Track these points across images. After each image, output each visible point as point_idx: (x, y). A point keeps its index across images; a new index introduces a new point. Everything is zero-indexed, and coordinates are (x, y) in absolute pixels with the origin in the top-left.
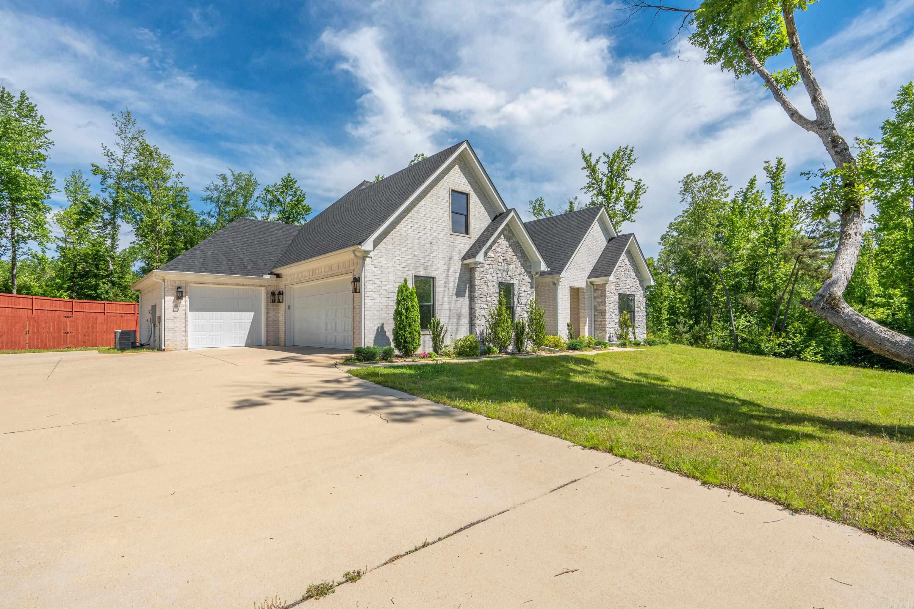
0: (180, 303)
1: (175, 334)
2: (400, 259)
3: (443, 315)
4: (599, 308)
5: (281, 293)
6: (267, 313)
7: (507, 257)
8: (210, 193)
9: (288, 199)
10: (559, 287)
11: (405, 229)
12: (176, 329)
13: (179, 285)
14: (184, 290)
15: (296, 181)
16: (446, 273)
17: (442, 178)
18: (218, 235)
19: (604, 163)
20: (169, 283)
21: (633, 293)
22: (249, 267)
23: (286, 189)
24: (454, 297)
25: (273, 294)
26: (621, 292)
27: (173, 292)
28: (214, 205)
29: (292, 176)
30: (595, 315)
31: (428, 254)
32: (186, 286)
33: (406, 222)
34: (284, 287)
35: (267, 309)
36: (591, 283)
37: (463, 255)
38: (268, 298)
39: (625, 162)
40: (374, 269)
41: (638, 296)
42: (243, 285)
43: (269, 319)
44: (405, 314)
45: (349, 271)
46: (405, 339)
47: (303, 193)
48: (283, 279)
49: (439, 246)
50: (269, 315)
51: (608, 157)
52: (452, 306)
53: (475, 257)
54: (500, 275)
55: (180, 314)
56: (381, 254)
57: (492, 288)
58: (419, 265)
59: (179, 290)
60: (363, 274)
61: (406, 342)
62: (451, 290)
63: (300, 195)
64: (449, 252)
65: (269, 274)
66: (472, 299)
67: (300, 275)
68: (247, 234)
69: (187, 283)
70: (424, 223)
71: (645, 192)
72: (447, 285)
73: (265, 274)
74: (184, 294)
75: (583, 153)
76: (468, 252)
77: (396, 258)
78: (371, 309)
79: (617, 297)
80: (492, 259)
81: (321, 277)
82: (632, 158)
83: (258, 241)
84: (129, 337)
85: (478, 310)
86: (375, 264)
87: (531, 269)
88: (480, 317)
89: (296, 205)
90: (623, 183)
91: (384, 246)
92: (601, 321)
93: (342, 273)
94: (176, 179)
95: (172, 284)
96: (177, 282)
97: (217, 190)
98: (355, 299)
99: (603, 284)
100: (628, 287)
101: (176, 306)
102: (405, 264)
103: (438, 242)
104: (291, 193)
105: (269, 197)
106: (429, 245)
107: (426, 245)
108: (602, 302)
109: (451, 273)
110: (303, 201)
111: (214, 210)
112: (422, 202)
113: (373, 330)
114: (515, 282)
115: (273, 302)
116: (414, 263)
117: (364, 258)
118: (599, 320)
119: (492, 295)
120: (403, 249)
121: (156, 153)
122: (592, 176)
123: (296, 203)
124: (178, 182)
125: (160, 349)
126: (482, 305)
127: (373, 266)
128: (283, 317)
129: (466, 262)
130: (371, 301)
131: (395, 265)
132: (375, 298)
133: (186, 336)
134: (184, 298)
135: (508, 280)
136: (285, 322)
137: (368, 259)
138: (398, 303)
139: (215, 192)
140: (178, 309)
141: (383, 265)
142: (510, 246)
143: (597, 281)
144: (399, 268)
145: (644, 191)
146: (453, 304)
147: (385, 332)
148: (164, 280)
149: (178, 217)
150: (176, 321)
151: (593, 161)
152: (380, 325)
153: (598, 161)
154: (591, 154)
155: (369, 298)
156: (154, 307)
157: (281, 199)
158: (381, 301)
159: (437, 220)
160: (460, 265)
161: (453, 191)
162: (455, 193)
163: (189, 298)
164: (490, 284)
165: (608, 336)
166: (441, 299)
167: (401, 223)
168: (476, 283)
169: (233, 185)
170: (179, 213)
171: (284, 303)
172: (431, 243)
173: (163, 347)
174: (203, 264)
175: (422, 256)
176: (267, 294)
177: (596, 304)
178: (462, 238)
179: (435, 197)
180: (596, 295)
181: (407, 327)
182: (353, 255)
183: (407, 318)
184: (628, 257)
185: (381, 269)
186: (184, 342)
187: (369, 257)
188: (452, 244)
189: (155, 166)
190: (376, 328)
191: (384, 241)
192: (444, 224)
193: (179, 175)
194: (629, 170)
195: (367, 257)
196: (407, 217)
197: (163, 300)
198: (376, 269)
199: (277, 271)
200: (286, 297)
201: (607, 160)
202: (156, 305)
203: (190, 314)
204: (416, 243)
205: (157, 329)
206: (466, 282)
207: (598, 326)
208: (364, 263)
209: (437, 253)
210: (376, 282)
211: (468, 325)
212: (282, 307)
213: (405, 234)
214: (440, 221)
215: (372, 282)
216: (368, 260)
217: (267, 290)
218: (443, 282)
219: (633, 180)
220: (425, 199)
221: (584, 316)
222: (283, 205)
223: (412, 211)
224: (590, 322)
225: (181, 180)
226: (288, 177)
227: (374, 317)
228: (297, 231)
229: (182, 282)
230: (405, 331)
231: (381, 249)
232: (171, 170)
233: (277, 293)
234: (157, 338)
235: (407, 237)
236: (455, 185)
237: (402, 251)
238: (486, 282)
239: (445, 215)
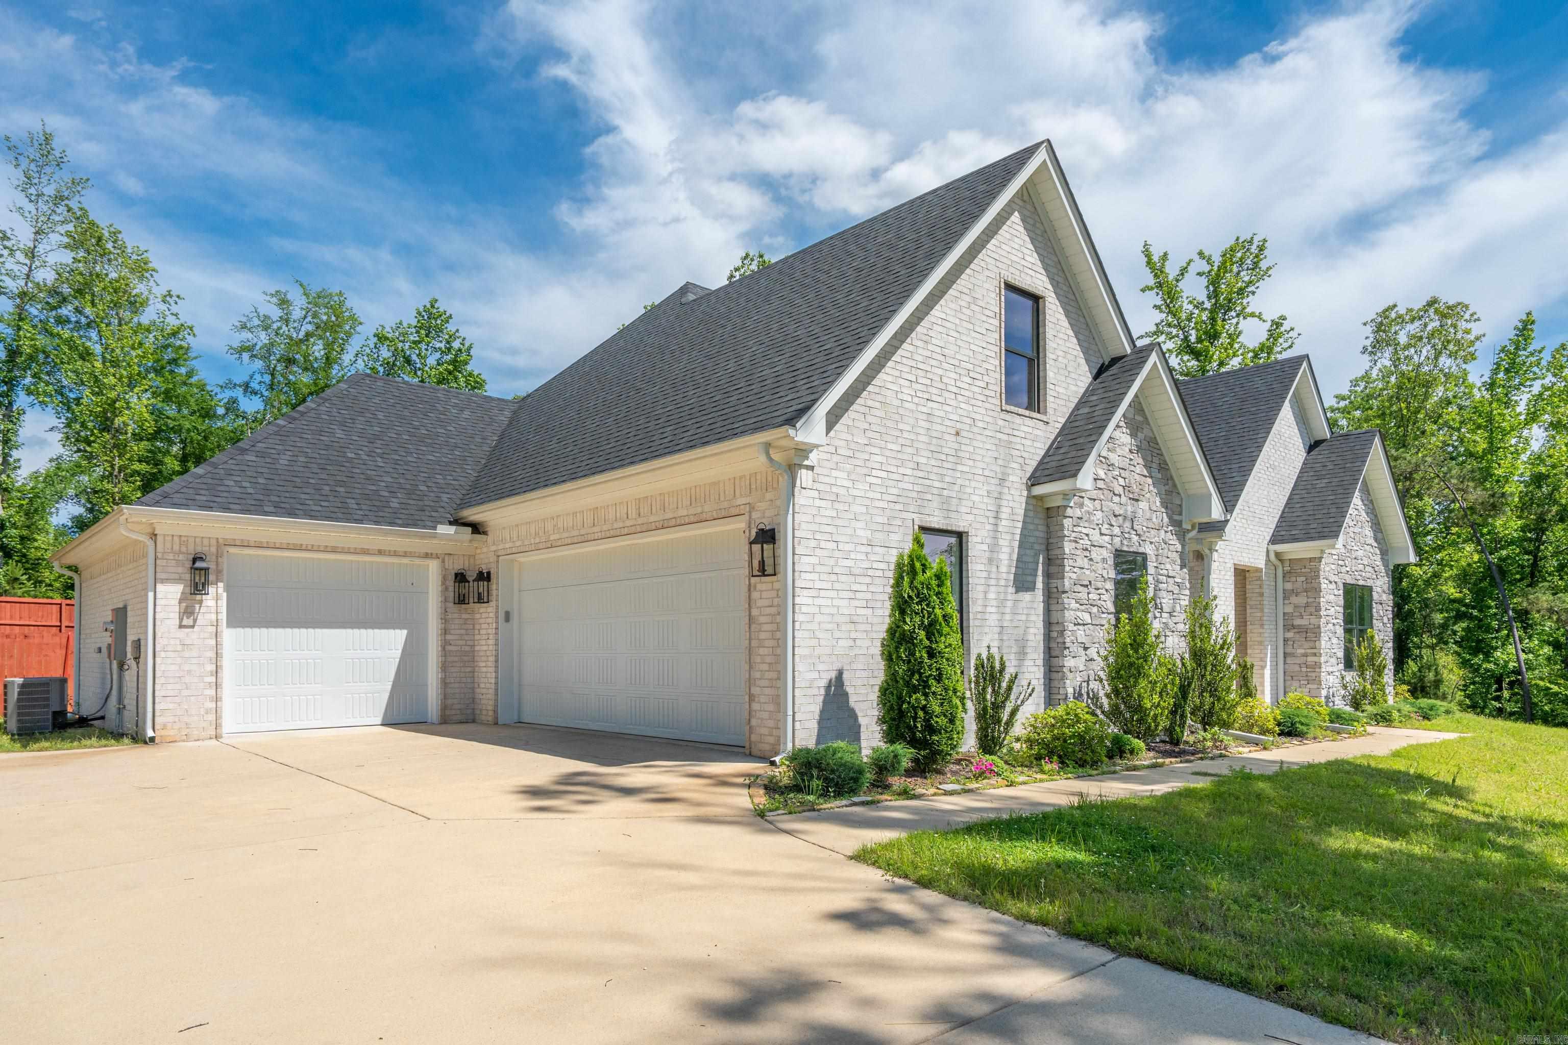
0: (201, 602)
1: (185, 693)
2: (884, 475)
4: (1298, 622)
5: (484, 577)
6: (445, 631)
7: (1133, 481)
8: (250, 336)
9: (432, 361)
10: (1214, 566)
11: (895, 387)
12: (187, 679)
13: (199, 549)
14: (212, 566)
15: (450, 317)
16: (992, 520)
17: (984, 247)
18: (303, 414)
19: (1198, 274)
20: (168, 545)
21: (1369, 583)
22: (394, 504)
23: (427, 336)
24: (1011, 590)
25: (460, 578)
26: (1350, 581)
27: (180, 570)
28: (259, 364)
29: (442, 306)
30: (1286, 640)
31: (950, 466)
32: (218, 555)
33: (899, 367)
34: (493, 559)
35: (445, 619)
36: (1278, 555)
37: (1030, 470)
38: (446, 589)
39: (1245, 276)
40: (818, 503)
41: (1379, 590)
42: (380, 552)
43: (449, 648)
44: (927, 643)
45: (734, 511)
46: (927, 721)
47: (467, 345)
48: (490, 538)
49: (975, 443)
50: (448, 637)
51: (1209, 261)
52: (1006, 617)
53: (1075, 475)
54: (1117, 531)
55: (199, 636)
56: (836, 458)
57: (1100, 565)
58: (929, 497)
59: (199, 564)
60: (790, 517)
61: (931, 729)
62: (1003, 569)
63: (460, 350)
64: (1000, 462)
65: (451, 523)
66: (1052, 597)
67: (549, 526)
68: (380, 415)
69: (223, 545)
70: (940, 372)
71: (1290, 347)
72: (995, 555)
73: (441, 523)
74: (212, 577)
75: (1147, 254)
76: (1041, 463)
77: (874, 473)
78: (809, 626)
79: (1341, 592)
81: (626, 531)
82: (1263, 265)
83: (412, 435)
84: (47, 699)
85: (1071, 627)
86: (821, 487)
87: (1181, 514)
88: (1074, 648)
89: (450, 373)
90: (1238, 323)
91: (844, 436)
92: (1305, 655)
93: (704, 516)
94: (163, 307)
95: (176, 547)
96: (191, 540)
97: (266, 328)
98: (755, 595)
99: (1311, 560)
100: (1361, 567)
101: (188, 612)
102: (895, 491)
103: (975, 430)
104: (438, 345)
105: (385, 353)
106: (953, 438)
107: (947, 437)
108: (1307, 605)
109: (1004, 523)
110: (467, 364)
111: (258, 377)
112: (936, 312)
113: (815, 691)
114: (1149, 550)
115: (461, 600)
116: (916, 488)
117: (792, 469)
118: (1300, 651)
119: (1099, 585)
120: (890, 446)
121: (114, 242)
122: (1168, 306)
123: (451, 367)
124: (167, 313)
125: (139, 738)
126: (1079, 614)
127: (816, 494)
128: (491, 642)
129: (1039, 490)
130: (810, 601)
131: (871, 494)
132: (822, 593)
133: (217, 699)
134: (212, 590)
135: (1133, 544)
136: (497, 656)
137: (804, 471)
138: (902, 606)
139: (263, 335)
140: (195, 621)
141: (842, 491)
142: (1139, 449)
143: (1295, 550)
144: (881, 504)
145: (1290, 343)
146: (1008, 610)
147: (846, 694)
148: (155, 536)
149: (168, 396)
150: (187, 654)
151: (1172, 271)
152: (833, 675)
153: (1183, 271)
154: (1166, 254)
155: (805, 592)
156: (121, 614)
157: (414, 357)
158: (836, 602)
159: (971, 367)
160: (1024, 500)
161: (1010, 287)
162: (1011, 293)
163: (227, 589)
164: (1096, 554)
165: (1324, 693)
166: (981, 596)
167: (887, 369)
168: (1067, 551)
169: (305, 317)
170: (171, 386)
171: (493, 604)
172: (957, 434)
173: (150, 733)
174: (267, 491)
175: (935, 470)
176: (444, 578)
177: (1289, 609)
178: (1028, 421)
179: (967, 298)
180: (1289, 586)
181: (932, 682)
182: (763, 458)
183: (931, 654)
185: (836, 505)
186: (212, 717)
187: (807, 467)
188: (1005, 437)
189: (113, 275)
190: (823, 683)
193: (171, 296)
194: (1253, 293)
195: (801, 466)
196: (900, 352)
197: (151, 595)
198: (823, 504)
199: (473, 514)
200: (499, 587)
201: (1207, 268)
202: (125, 608)
203: (229, 636)
204: (922, 431)
205: (129, 676)
206: (1037, 547)
207: (1297, 668)
208: (794, 486)
209: (971, 463)
210: (823, 544)
211: (1042, 669)
212: (486, 615)
213: (897, 403)
214: (978, 369)
215: (813, 543)
216: (804, 476)
217: (444, 569)
218: (985, 547)
219: (1264, 317)
220: (942, 302)
221: (1260, 643)
222: (419, 373)
223: (913, 335)
224: (1275, 656)
225: (174, 309)
226: (433, 306)
227: (818, 651)
228: (507, 413)
229: (206, 542)
230: (926, 695)
232: (152, 284)
233: (471, 576)
234: (130, 701)
235: (901, 411)
236: (1012, 270)
237: (888, 453)
238: (1087, 549)
239: (988, 353)
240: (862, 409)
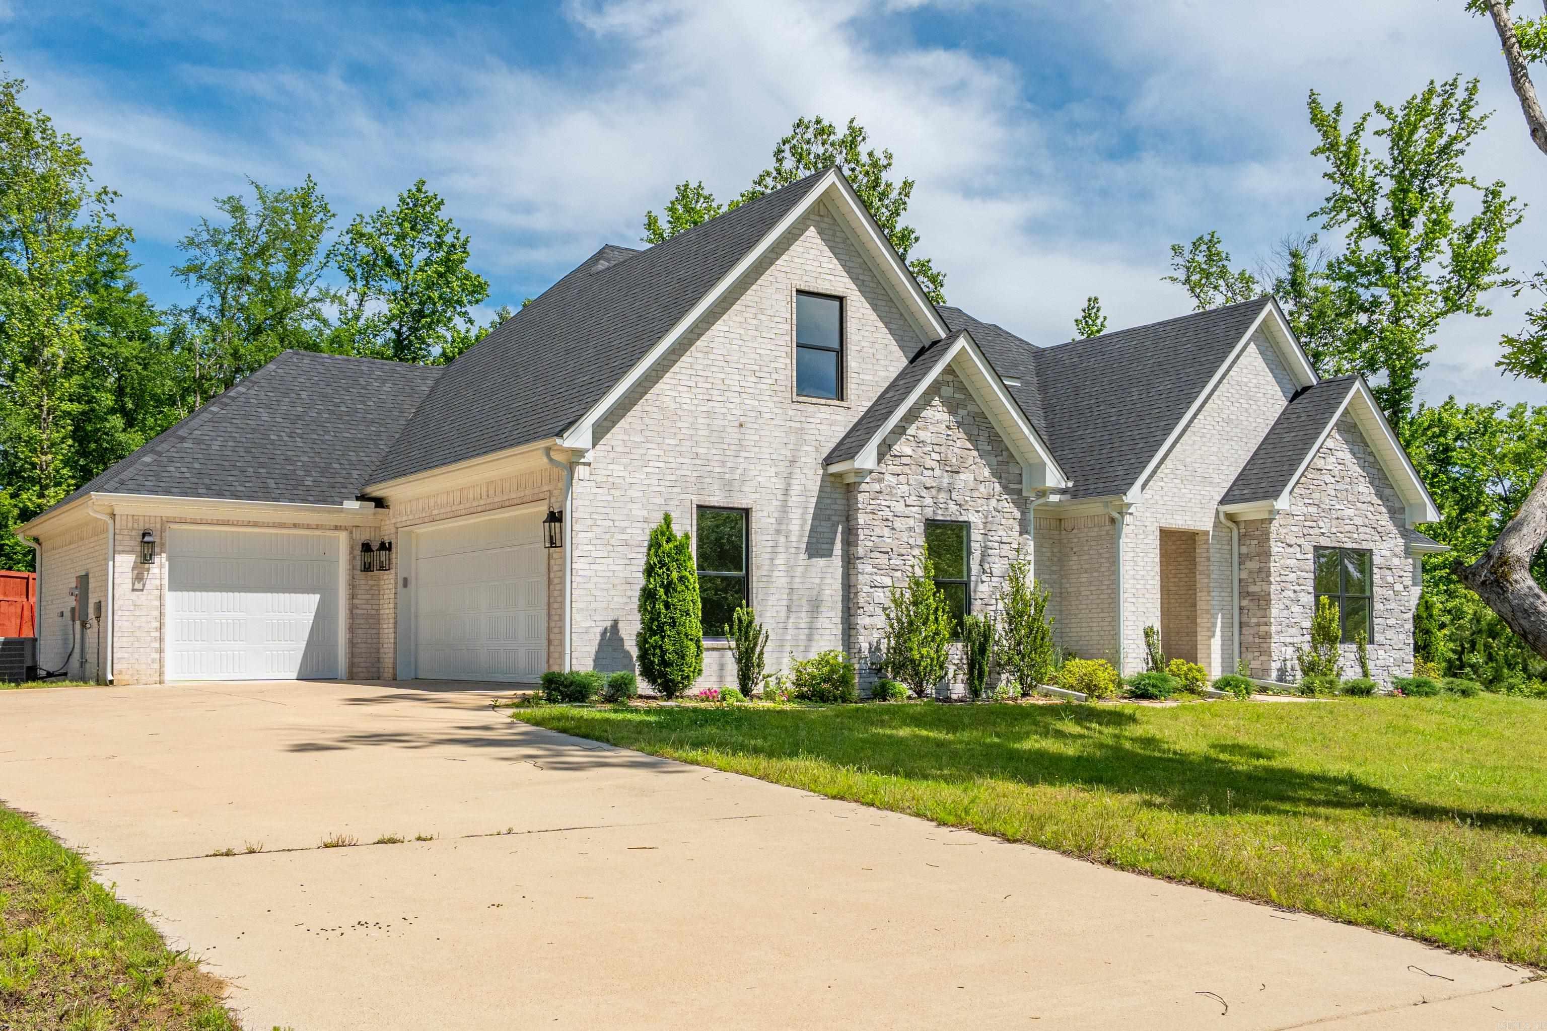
0: (148, 570)
1: (137, 645)
2: (661, 465)
3: (770, 603)
4: (1252, 589)
5: (386, 547)
6: (353, 596)
7: (950, 456)
8: (197, 252)
9: (420, 257)
10: (1126, 530)
11: (673, 394)
12: (138, 634)
13: (147, 526)
14: (157, 540)
15: (442, 202)
16: (780, 497)
17: (772, 264)
19: (1376, 133)
20: (124, 523)
21: (1365, 545)
22: (309, 482)
23: (413, 227)
24: (803, 556)
25: (366, 547)
26: (1324, 542)
27: (133, 543)
28: (207, 286)
29: (430, 188)
30: (1241, 609)
31: (732, 453)
32: (162, 531)
33: (677, 376)
34: (393, 530)
35: (352, 586)
36: (1230, 517)
37: (826, 452)
38: (354, 558)
39: (1451, 129)
40: (595, 491)
41: (1387, 553)
42: (295, 526)
43: (355, 611)
44: (664, 597)
45: (541, 496)
46: (662, 657)
47: (462, 238)
48: (391, 511)
49: (762, 432)
50: (355, 601)
51: (1390, 115)
52: (797, 580)
53: (852, 458)
54: (928, 501)
55: (148, 598)
56: (612, 455)
57: (906, 534)
58: (709, 480)
59: (147, 539)
60: (569, 503)
61: (665, 663)
62: (794, 539)
63: (453, 246)
64: (791, 446)
65: (358, 499)
66: (849, 561)
67: (432, 503)
69: (166, 522)
70: (722, 376)
71: (1518, 221)
72: (784, 527)
73: (348, 499)
74: (157, 549)
75: (1314, 104)
76: (841, 443)
77: (651, 464)
78: (586, 586)
79: (1310, 556)
80: (905, 460)
81: (480, 509)
82: (1474, 114)
84: (22, 655)
85: (866, 589)
86: (599, 478)
87: (1021, 483)
88: (869, 608)
89: (441, 275)
90: (1446, 193)
91: (621, 437)
92: (1258, 625)
93: (525, 500)
94: (97, 207)
95: (130, 525)
96: (141, 518)
97: (216, 244)
98: (552, 562)
99: (1263, 521)
100: (1348, 528)
101: (139, 577)
102: (673, 478)
103: (761, 421)
104: (427, 239)
105: (363, 250)
106: (737, 430)
107: (729, 430)
108: (1260, 570)
109: (794, 498)
110: (463, 261)
111: (207, 301)
112: (719, 326)
113: (591, 636)
114: (973, 518)
115: (367, 568)
116: (695, 474)
117: (571, 467)
118: (1254, 620)
119: (904, 551)
120: (667, 441)
121: (44, 131)
122: (1342, 174)
123: (442, 269)
124: (102, 214)
125: (101, 681)
126: (878, 578)
127: (593, 484)
128: (392, 606)
129: (834, 469)
130: (587, 566)
131: (647, 482)
132: (598, 560)
133: (161, 651)
134: (157, 559)
135: (952, 513)
136: (395, 618)
137: (581, 467)
138: (649, 571)
139: (212, 251)
140: (144, 585)
141: (617, 481)
142: (960, 425)
143: (1248, 510)
144: (658, 489)
145: (1515, 217)
146: (798, 574)
147: (622, 640)
148: (113, 516)
149: (101, 317)
150: (137, 613)
151: (1345, 129)
152: (609, 624)
153: (1358, 129)
154: (1339, 105)
155: (582, 560)
156: (83, 581)
157: (396, 256)
158: (611, 567)
159: (756, 368)
160: (819, 478)
161: (799, 292)
162: (804, 298)
163: (169, 559)
164: (898, 524)
165: (1275, 666)
166: (767, 562)
167: (664, 380)
168: (861, 521)
169: (261, 226)
170: (106, 305)
171: (392, 571)
172: (741, 425)
173: (110, 677)
174: (200, 475)
175: (717, 458)
176: (352, 548)
177: (1244, 575)
178: (823, 408)
179: (753, 310)
180: (1244, 550)
181: (667, 628)
182: (545, 460)
183: (667, 606)
184: (1347, 442)
185: (613, 492)
186: (156, 666)
187: (584, 464)
188: (798, 425)
189: (40, 171)
190: (599, 630)
191: (622, 423)
192: (775, 376)
193: (106, 193)
194: (1462, 152)
195: (578, 463)
196: (678, 364)
197: (111, 563)
198: (600, 491)
199: (377, 490)
200: (398, 556)
201: (1388, 125)
202: (87, 575)
203: (170, 597)
204: (700, 427)
205: (91, 634)
206: (835, 518)
207: (1251, 639)
208: (572, 479)
209: (757, 449)
210: (599, 522)
211: (840, 627)
212: (388, 580)
213: (673, 405)
214: (766, 369)
215: (590, 522)
216: (581, 471)
217: (351, 538)
218: (773, 520)
219: (1478, 183)
220: (725, 317)
221: (1207, 611)
222: (404, 277)
223: (693, 348)
224: (1227, 626)
225: (110, 208)
226: (419, 190)
227: (593, 606)
229: (153, 520)
230: (663, 638)
231: (614, 443)
232: (85, 180)
233: (375, 546)
234: (91, 657)
235: (679, 412)
236: (805, 278)
237: (665, 447)
238: (887, 520)
239: (778, 354)
240: (640, 414)
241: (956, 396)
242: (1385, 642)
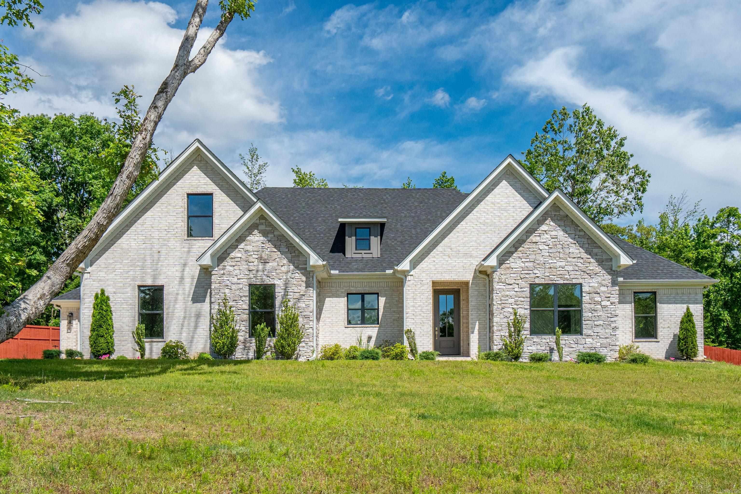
2: (122, 271)
3: (173, 323)
7: (263, 256)
11: (127, 242)
16: (178, 280)
17: (174, 185)
21: (576, 281)
24: (190, 303)
26: (539, 281)
27: (67, 317)
31: (155, 264)
33: (130, 236)
40: (92, 283)
41: (594, 285)
49: (169, 254)
52: (187, 313)
54: (251, 276)
56: (99, 269)
57: (238, 291)
58: (144, 275)
62: (186, 296)
64: (183, 259)
66: (211, 305)
70: (150, 233)
72: (181, 292)
77: (117, 271)
79: (527, 289)
80: (239, 259)
86: (94, 278)
87: (306, 264)
91: (103, 261)
101: (69, 328)
102: (127, 275)
103: (169, 249)
106: (157, 254)
107: (153, 254)
109: (186, 280)
112: (149, 213)
114: (277, 282)
116: (137, 273)
117: (81, 274)
119: (236, 299)
120: (124, 261)
127: (92, 280)
131: (115, 278)
135: (265, 281)
141: (102, 278)
142: (269, 241)
144: (120, 280)
159: (167, 228)
160: (198, 270)
161: (189, 194)
162: (191, 197)
164: (234, 287)
166: (172, 306)
167: (123, 237)
168: (213, 287)
172: (159, 252)
175: (148, 266)
178: (200, 241)
179: (165, 205)
184: (559, 226)
185: (100, 283)
187: (87, 273)
188: (188, 249)
191: (104, 256)
192: (176, 230)
195: (85, 272)
196: (129, 231)
198: (94, 283)
204: (139, 254)
206: (206, 287)
208: (82, 279)
209: (167, 261)
213: (127, 247)
214: (172, 228)
215: (90, 295)
216: (86, 276)
218: (175, 289)
220: (151, 209)
223: (136, 224)
231: (100, 264)
235: (130, 249)
236: (191, 188)
237: (123, 264)
238: (227, 286)
239: (178, 221)
240: (112, 252)
241: (267, 229)
242: (592, 334)
